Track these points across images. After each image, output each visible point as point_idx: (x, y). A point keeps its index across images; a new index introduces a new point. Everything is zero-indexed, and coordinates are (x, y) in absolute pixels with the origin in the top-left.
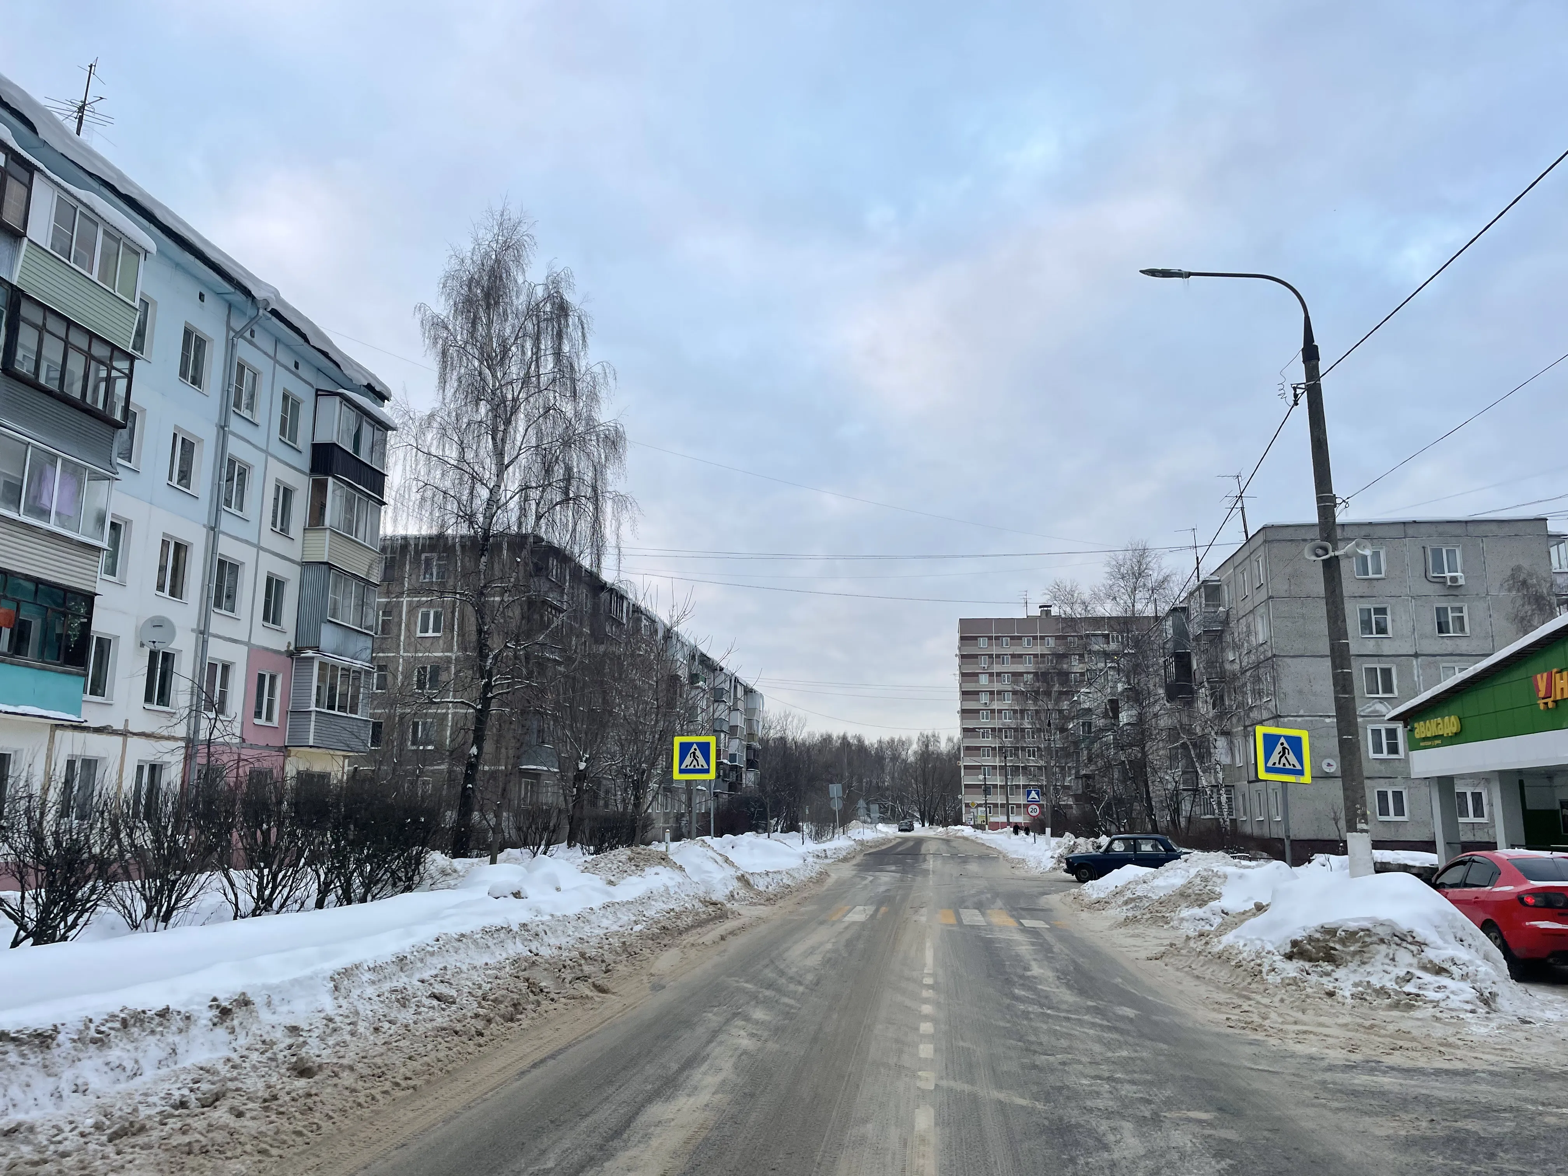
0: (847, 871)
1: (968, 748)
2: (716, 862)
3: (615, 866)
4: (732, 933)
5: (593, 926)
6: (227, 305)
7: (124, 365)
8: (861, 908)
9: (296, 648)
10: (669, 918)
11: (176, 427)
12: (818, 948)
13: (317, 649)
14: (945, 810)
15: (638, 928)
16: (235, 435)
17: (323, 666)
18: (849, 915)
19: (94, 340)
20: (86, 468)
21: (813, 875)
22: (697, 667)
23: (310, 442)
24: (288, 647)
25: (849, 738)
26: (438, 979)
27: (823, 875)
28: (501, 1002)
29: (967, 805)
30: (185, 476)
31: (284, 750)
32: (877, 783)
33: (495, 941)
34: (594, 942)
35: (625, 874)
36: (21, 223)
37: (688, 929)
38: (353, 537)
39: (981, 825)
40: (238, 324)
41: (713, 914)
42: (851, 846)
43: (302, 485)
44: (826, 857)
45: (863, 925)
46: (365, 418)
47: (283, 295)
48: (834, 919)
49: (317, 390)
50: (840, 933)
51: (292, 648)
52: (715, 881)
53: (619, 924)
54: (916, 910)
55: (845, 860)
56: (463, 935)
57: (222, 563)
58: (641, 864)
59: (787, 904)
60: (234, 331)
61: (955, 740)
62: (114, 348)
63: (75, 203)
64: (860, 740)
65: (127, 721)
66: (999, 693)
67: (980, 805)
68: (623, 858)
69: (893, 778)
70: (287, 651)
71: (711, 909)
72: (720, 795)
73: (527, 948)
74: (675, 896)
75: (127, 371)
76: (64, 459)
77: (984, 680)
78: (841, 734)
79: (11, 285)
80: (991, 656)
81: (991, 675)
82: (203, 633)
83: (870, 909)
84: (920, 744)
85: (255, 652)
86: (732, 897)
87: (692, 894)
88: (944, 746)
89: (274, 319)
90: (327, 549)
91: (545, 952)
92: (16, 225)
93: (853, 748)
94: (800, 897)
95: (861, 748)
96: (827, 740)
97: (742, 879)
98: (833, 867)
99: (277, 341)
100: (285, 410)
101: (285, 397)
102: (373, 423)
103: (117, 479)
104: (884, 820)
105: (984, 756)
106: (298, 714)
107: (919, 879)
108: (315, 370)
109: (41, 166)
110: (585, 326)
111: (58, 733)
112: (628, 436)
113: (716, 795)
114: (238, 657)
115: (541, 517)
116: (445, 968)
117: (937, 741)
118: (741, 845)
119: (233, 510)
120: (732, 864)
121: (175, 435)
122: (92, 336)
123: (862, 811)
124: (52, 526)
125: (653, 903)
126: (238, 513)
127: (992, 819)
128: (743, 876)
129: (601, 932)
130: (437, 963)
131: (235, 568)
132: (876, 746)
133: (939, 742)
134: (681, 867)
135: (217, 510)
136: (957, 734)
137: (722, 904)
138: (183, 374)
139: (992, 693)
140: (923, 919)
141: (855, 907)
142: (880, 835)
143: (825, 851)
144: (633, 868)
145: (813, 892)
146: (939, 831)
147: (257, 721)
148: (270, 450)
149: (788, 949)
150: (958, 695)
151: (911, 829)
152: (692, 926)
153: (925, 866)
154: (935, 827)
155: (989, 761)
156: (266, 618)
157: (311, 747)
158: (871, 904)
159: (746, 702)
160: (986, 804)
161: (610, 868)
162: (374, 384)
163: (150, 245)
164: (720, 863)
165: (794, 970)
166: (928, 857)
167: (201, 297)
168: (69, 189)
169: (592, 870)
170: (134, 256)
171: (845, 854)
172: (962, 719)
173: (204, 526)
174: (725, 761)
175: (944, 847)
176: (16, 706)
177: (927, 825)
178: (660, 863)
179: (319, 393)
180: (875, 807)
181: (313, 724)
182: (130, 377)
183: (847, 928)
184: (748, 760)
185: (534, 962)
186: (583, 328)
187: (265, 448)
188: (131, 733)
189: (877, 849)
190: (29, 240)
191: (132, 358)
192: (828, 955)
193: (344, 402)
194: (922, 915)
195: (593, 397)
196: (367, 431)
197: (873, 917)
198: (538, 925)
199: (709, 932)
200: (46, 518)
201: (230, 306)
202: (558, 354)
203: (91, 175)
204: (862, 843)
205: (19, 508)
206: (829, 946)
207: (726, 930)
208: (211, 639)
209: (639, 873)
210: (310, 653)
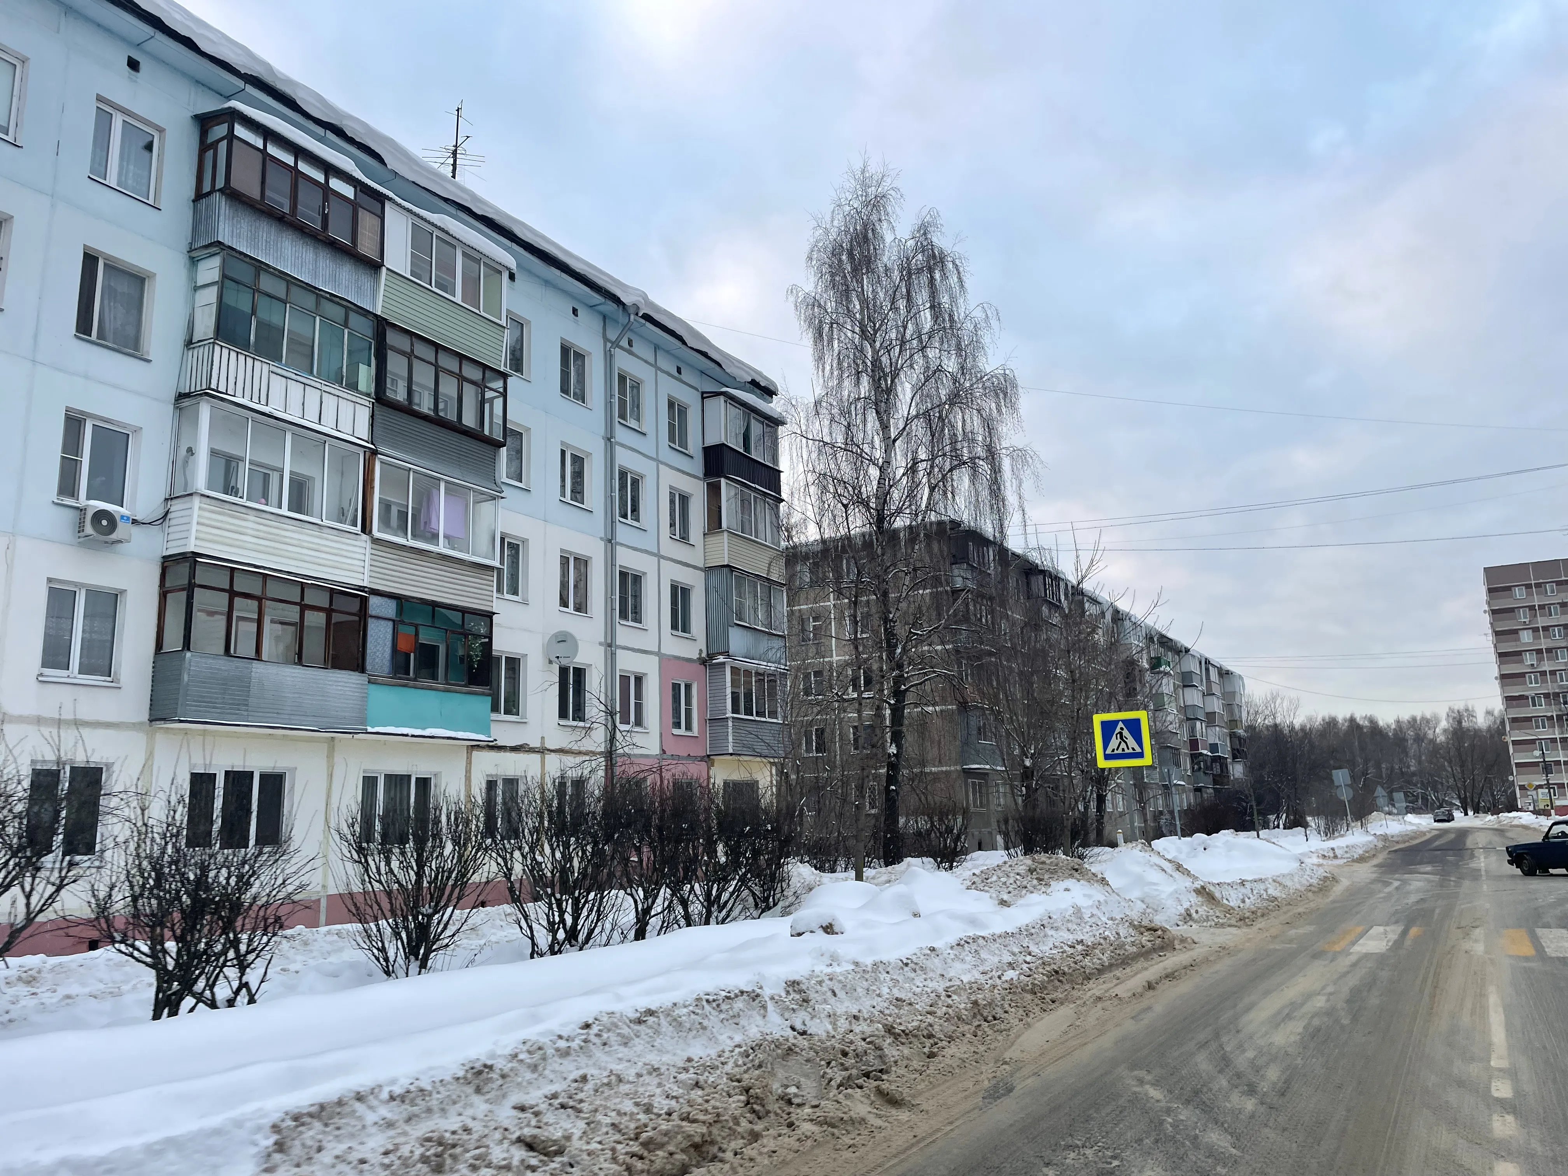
0: (1365, 873)
1: (1514, 720)
2: (1163, 870)
3: (1011, 881)
4: (1170, 976)
5: (931, 975)
6: (601, 318)
7: (498, 384)
8: (1381, 929)
9: (708, 655)
10: (1071, 956)
11: (562, 443)
12: (1302, 1004)
13: (727, 654)
14: (1493, 795)
15: (1010, 974)
16: (623, 445)
17: (735, 671)
18: (1361, 941)
19: (464, 362)
20: (470, 489)
21: (1314, 881)
22: (1156, 650)
23: (701, 446)
24: (700, 654)
25: (1358, 719)
26: (556, 1102)
27: (1327, 882)
28: (661, 1146)
29: (1522, 788)
30: (578, 492)
31: (708, 759)
32: (1401, 769)
33: (722, 1016)
34: (921, 1005)
35: (1024, 891)
36: (378, 254)
37: (1101, 971)
38: (753, 538)
39: (1544, 810)
40: (612, 335)
41: (1149, 944)
42: (1370, 842)
43: (697, 491)
44: (1336, 857)
45: (1381, 959)
46: (753, 414)
47: (651, 297)
48: (1337, 948)
49: (703, 393)
50: (1345, 974)
51: (704, 655)
52: (1164, 896)
53: (981, 969)
54: (1466, 932)
55: (1361, 859)
56: (651, 1013)
57: (623, 575)
58: (1046, 877)
59: (1272, 924)
60: (610, 341)
61: (1496, 713)
62: (485, 367)
63: (430, 228)
64: (1373, 721)
65: (543, 738)
66: (1549, 650)
67: (1540, 787)
68: (1022, 869)
69: (1420, 762)
70: (699, 659)
71: (1145, 938)
72: (1203, 790)
73: (788, 1023)
74: (1093, 920)
75: (501, 390)
76: (447, 482)
77: (1526, 637)
78: (1348, 716)
79: (376, 315)
80: (1532, 608)
81: (1535, 630)
82: (610, 646)
83: (1394, 932)
84: (1451, 721)
85: (666, 661)
86: (1188, 917)
87: (1118, 917)
88: (1481, 721)
89: (648, 325)
90: (726, 552)
91: (819, 1028)
92: (374, 256)
93: (1365, 730)
94: (1290, 914)
95: (1375, 731)
96: (1331, 724)
97: (1202, 891)
98: (1346, 869)
99: (656, 348)
100: (671, 416)
101: (671, 405)
102: (762, 420)
103: (502, 498)
104: (1409, 810)
105: (1538, 727)
106: (716, 721)
107: (1467, 883)
108: (699, 373)
109: (391, 194)
110: (961, 269)
111: (475, 754)
112: (1019, 382)
113: (1198, 790)
114: (649, 667)
115: (934, 488)
116: (584, 1079)
117: (1471, 714)
118: (1216, 847)
119: (629, 521)
120: (1188, 873)
121: (563, 453)
122: (462, 357)
123: (1381, 801)
124: (442, 548)
125: (1050, 932)
126: (635, 524)
127: (1558, 803)
128: (1203, 888)
129: (940, 986)
130: (572, 1069)
131: (637, 579)
132: (1393, 726)
133: (1475, 717)
134: (1103, 879)
135: (612, 522)
136: (1498, 705)
137: (1164, 930)
138: (565, 389)
139: (1539, 651)
140: (1479, 948)
141: (1371, 927)
142: (1410, 828)
143: (1333, 849)
144: (1035, 882)
145: (1312, 905)
146: (1489, 819)
147: (676, 731)
148: (660, 458)
149: (1248, 1009)
150: (1493, 657)
151: (1450, 818)
152: (1111, 965)
153: (1473, 865)
154: (1481, 815)
155: (1545, 733)
156: (674, 627)
157: (731, 754)
158: (1397, 922)
159: (1222, 685)
160: (1548, 784)
161: (1005, 883)
162: (758, 379)
163: (510, 261)
164: (1169, 871)
165: (1250, 1054)
166: (1476, 853)
167: (575, 312)
168: (421, 214)
169: (981, 886)
170: (498, 275)
171: (1361, 852)
172: (1503, 686)
173: (601, 539)
174: (1205, 752)
175: (1496, 839)
176: (424, 729)
177: (1470, 813)
178: (1071, 876)
179: (705, 395)
180: (1399, 796)
181: (730, 730)
182: (504, 395)
183: (1354, 965)
184: (1233, 749)
185: (790, 1049)
186: (959, 273)
187: (655, 457)
188: (548, 750)
189: (1407, 844)
190: (388, 269)
191: (504, 376)
192: (1316, 1022)
193: (729, 401)
194: (1476, 941)
195: (976, 344)
196: (756, 428)
197: (1398, 944)
198: (820, 983)
199: (1136, 974)
200: (435, 542)
201: (604, 317)
202: (935, 307)
203: (446, 200)
204: (1385, 838)
205: (406, 534)
206: (1320, 1002)
207: (1165, 969)
208: (619, 652)
209: (1044, 889)
210: (721, 659)
